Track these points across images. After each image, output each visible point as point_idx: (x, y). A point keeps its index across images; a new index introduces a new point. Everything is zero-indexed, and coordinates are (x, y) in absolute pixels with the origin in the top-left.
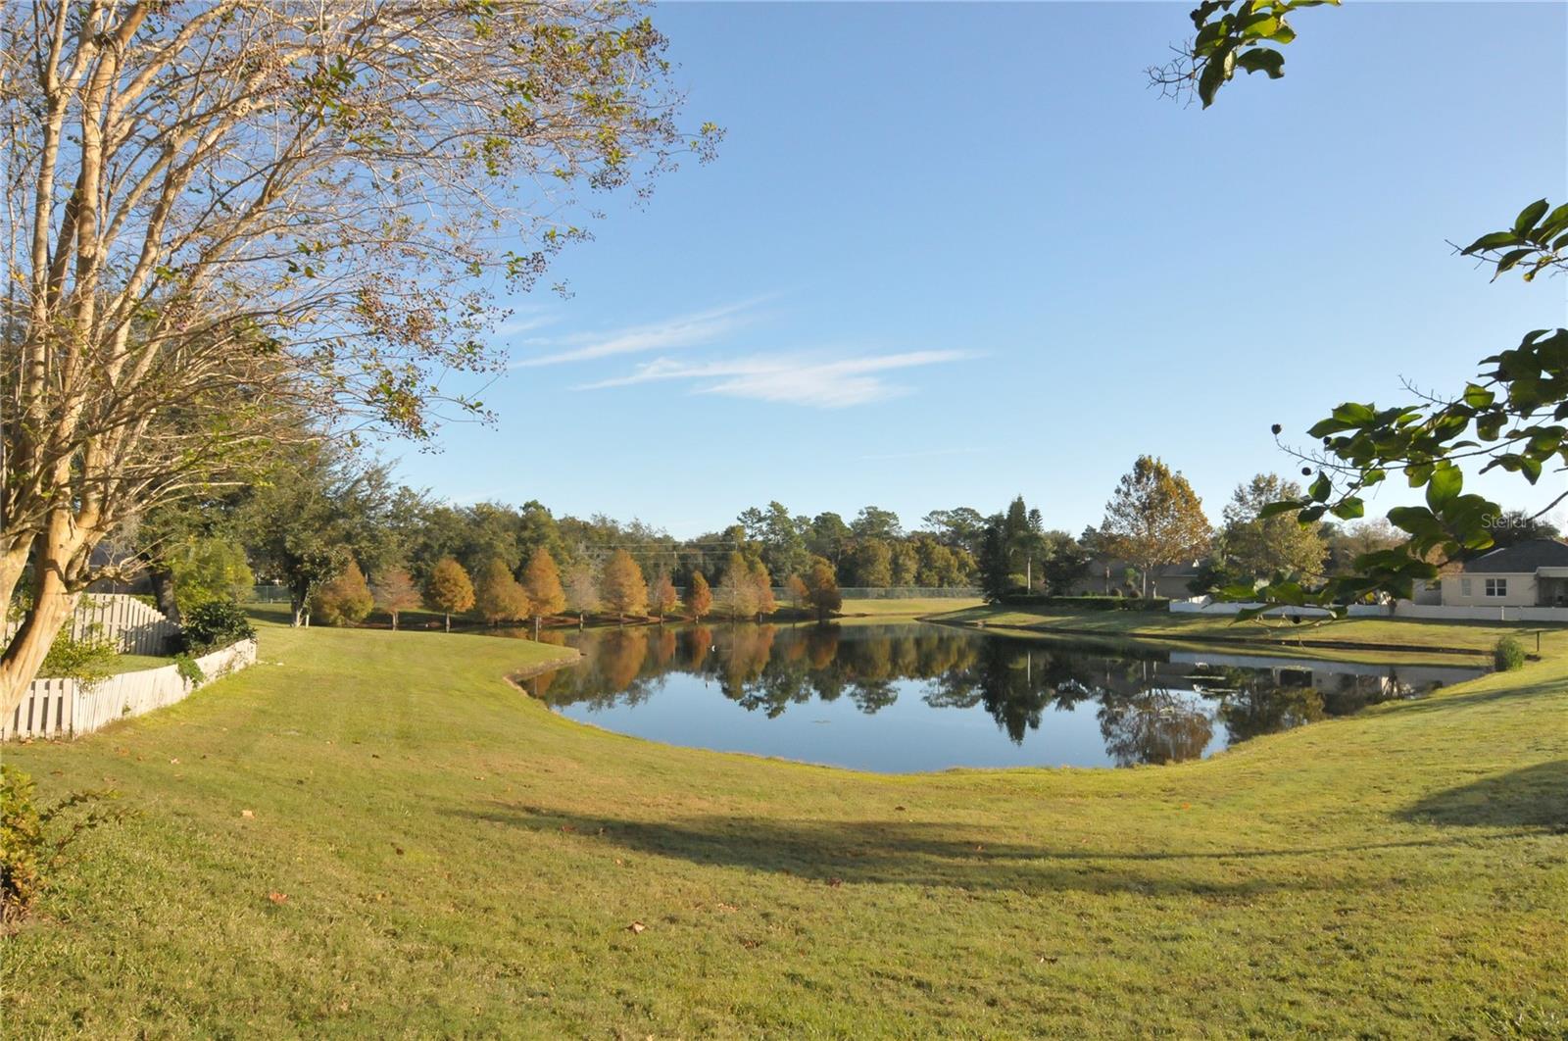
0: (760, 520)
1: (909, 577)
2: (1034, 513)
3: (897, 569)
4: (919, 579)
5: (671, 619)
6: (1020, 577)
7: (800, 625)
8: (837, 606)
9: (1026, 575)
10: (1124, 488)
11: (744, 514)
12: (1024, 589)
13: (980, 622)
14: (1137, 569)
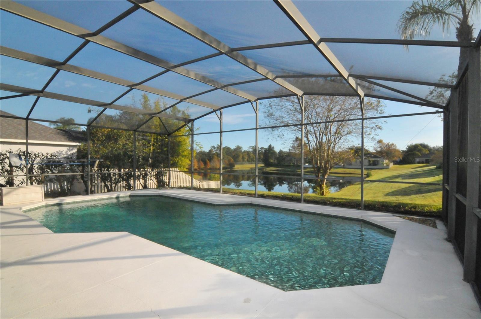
0: (215, 148)
1: (246, 160)
2: (273, 147)
3: (243, 158)
4: (248, 160)
5: (202, 169)
6: (271, 160)
7: (227, 170)
8: (234, 166)
9: (272, 160)
10: (293, 143)
11: (211, 147)
12: (272, 163)
13: (265, 169)
14: (295, 159)
